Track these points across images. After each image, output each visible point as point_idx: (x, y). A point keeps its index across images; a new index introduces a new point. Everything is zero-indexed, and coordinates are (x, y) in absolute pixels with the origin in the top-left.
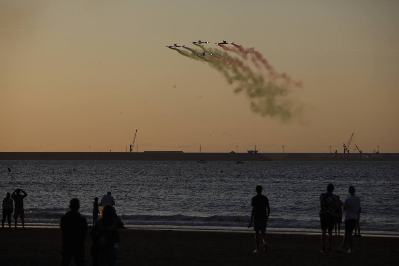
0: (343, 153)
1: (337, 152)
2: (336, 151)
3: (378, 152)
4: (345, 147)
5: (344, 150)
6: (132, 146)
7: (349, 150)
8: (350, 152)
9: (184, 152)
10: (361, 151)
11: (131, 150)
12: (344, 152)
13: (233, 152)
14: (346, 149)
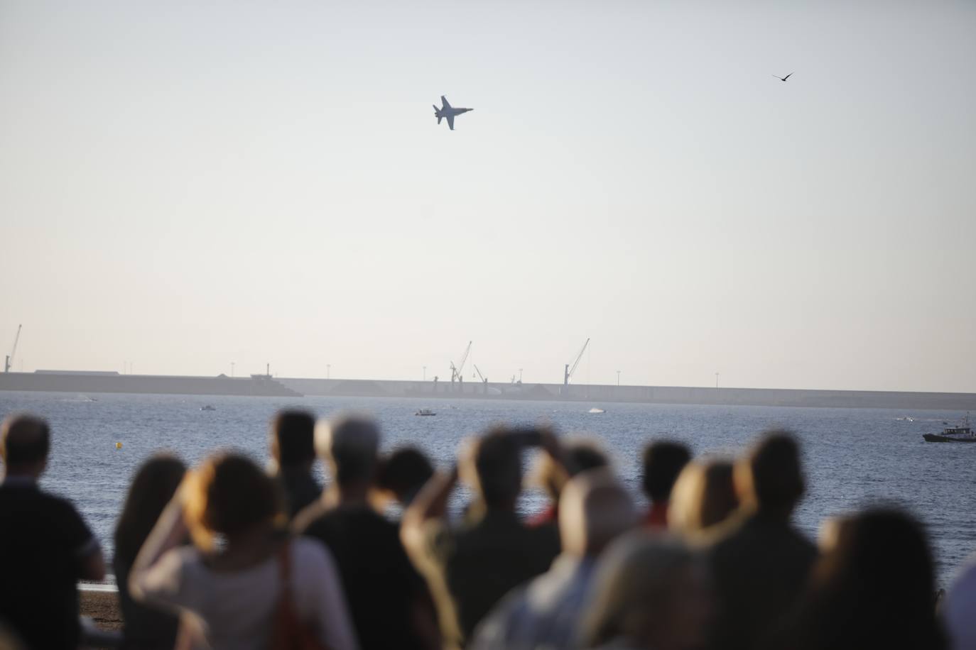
0: (449, 383)
1: (438, 380)
2: (436, 378)
3: (519, 382)
4: (454, 369)
5: (453, 377)
6: (9, 359)
7: (461, 377)
8: (464, 380)
9: (121, 373)
10: (486, 380)
11: (7, 366)
12: (453, 380)
13: (223, 376)
14: (455, 373)
